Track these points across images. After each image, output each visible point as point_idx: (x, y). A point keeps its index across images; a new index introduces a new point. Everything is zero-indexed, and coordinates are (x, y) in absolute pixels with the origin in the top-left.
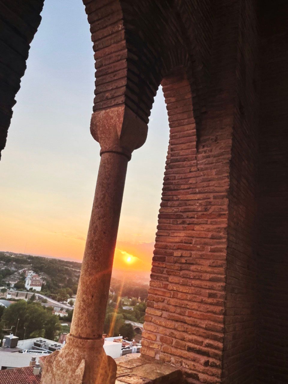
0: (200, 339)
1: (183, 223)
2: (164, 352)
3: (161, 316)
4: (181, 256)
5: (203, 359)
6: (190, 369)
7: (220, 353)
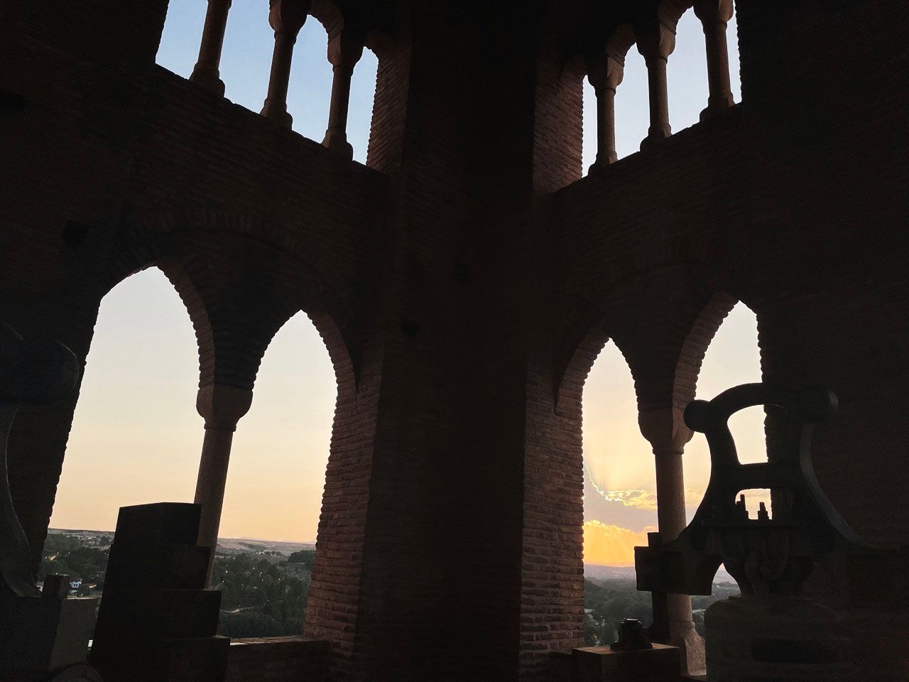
0: (344, 606)
1: (343, 479)
2: (321, 626)
3: (320, 588)
4: (338, 518)
5: (344, 625)
6: (336, 639)
7: (355, 616)
